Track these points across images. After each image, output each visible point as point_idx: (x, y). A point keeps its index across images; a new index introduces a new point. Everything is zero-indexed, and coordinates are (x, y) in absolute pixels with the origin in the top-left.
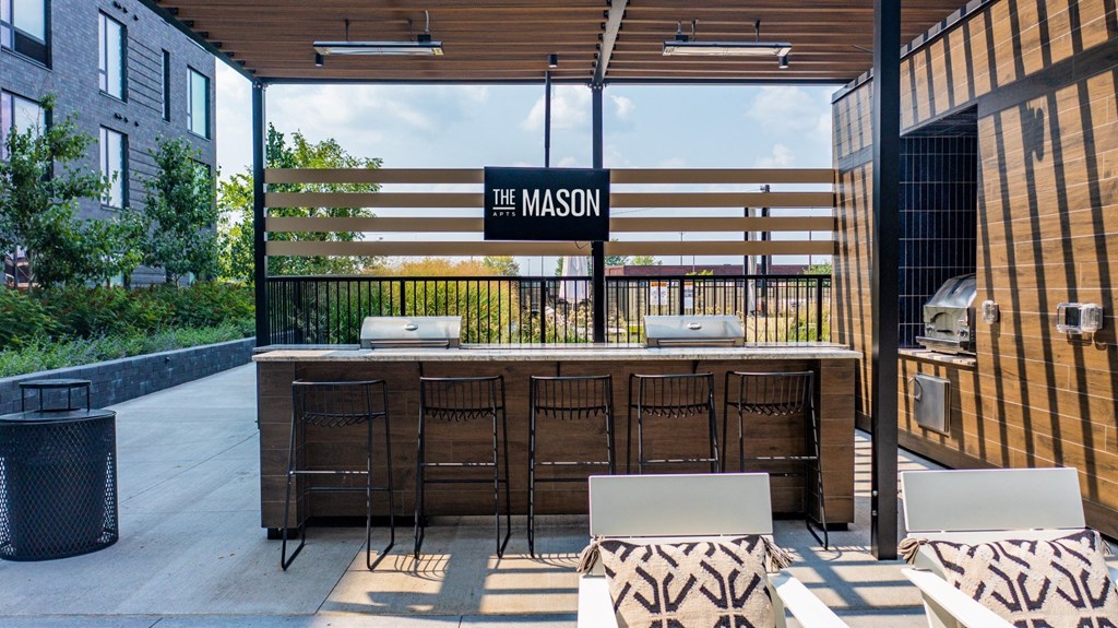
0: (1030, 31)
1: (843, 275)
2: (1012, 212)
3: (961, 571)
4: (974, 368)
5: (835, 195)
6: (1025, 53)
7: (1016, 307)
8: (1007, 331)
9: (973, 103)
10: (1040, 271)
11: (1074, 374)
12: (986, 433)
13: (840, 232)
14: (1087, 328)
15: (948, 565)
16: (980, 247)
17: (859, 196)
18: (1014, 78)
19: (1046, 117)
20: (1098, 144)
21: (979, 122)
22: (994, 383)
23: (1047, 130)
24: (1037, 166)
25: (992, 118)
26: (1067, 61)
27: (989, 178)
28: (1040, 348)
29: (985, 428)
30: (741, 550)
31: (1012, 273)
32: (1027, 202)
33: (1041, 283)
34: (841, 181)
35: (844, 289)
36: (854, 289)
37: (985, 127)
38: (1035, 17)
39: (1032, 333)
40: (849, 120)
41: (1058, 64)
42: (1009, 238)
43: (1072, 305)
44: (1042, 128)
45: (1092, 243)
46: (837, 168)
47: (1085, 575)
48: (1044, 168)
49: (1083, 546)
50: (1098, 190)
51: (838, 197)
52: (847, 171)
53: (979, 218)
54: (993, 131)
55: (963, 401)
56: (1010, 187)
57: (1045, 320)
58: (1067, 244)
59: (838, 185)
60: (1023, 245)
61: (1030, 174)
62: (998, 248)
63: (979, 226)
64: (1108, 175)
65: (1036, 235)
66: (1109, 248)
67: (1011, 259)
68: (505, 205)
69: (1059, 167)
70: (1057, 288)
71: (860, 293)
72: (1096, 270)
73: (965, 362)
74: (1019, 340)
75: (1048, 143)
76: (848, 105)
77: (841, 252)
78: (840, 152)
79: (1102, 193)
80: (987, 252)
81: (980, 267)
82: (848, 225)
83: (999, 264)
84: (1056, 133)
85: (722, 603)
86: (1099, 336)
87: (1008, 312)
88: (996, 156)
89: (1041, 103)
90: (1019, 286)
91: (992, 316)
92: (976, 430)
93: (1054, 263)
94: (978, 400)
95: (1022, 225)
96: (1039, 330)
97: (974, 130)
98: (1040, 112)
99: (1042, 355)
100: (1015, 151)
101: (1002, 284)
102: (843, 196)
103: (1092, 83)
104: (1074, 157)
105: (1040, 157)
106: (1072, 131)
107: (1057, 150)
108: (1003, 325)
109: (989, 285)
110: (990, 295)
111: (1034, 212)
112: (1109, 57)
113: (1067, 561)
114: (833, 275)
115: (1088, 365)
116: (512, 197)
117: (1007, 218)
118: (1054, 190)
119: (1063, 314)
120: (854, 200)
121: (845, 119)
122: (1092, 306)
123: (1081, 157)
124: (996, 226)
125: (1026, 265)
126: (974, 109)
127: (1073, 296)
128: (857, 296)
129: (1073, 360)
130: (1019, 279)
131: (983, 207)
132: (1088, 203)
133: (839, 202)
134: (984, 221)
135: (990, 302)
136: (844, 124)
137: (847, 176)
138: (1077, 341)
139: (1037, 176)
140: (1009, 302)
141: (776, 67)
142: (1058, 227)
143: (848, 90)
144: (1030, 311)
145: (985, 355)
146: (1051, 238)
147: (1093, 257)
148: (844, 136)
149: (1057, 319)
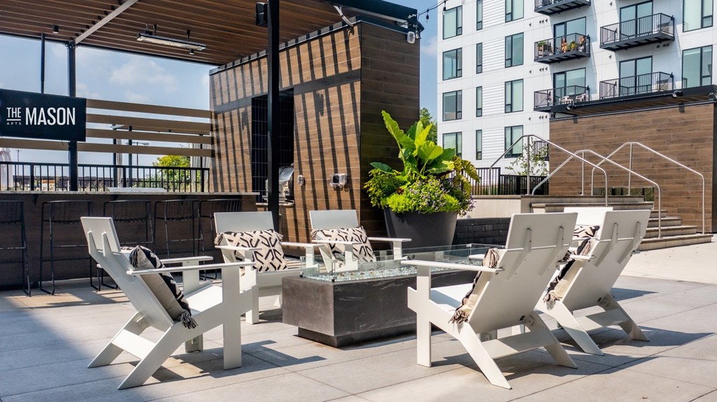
0: (317, 60)
1: (218, 168)
2: (310, 137)
3: (330, 236)
4: (294, 206)
5: (212, 125)
6: (315, 69)
7: (313, 177)
8: (308, 188)
9: (291, 87)
10: (323, 162)
11: (337, 203)
12: (300, 235)
13: (216, 145)
14: (342, 183)
15: (326, 236)
16: (295, 152)
17: (228, 125)
18: (311, 80)
19: (325, 98)
20: (345, 111)
21: (295, 97)
22: (303, 211)
23: (325, 103)
24: (321, 118)
25: (300, 96)
26: (333, 76)
27: (300, 121)
28: (323, 193)
29: (299, 232)
30: (270, 232)
31: (311, 163)
32: (317, 133)
33: (323, 167)
34: (216, 117)
35: (218, 175)
36: (225, 175)
37: (298, 100)
38: (320, 55)
39: (320, 188)
40: (221, 86)
41: (329, 77)
42: (309, 148)
43: (336, 174)
44: (323, 102)
45: (343, 150)
46: (213, 110)
47: (361, 236)
48: (324, 119)
49: (360, 229)
50: (345, 129)
51: (214, 126)
52: (219, 113)
53: (295, 139)
54: (301, 100)
55: (288, 222)
56: (309, 126)
57: (325, 182)
58: (333, 150)
59: (213, 120)
60: (315, 151)
61: (318, 121)
62: (304, 152)
63: (295, 142)
64: (348, 123)
65: (321, 146)
66: (349, 152)
67: (310, 157)
68: (14, 118)
69: (330, 119)
70: (330, 168)
71: (229, 177)
72: (345, 160)
73: (289, 204)
74: (314, 191)
75: (325, 108)
76: (220, 78)
77: (217, 156)
78: (215, 101)
79: (347, 130)
80: (299, 154)
81: (296, 161)
82: (221, 141)
83: (305, 159)
84: (328, 104)
85: (269, 246)
86: (346, 186)
87: (309, 180)
88: (303, 112)
89: (322, 92)
90: (314, 168)
91: (302, 182)
92: (295, 234)
93: (328, 158)
94: (296, 221)
95: (314, 142)
96: (323, 186)
97: (292, 99)
98: (322, 96)
99: (324, 197)
100: (311, 110)
101: (306, 168)
102: (217, 126)
103: (342, 87)
104: (336, 115)
105: (322, 115)
106: (335, 105)
107: (329, 112)
108: (306, 186)
109: (300, 168)
110: (301, 173)
111: (320, 137)
112: (348, 77)
113: (356, 232)
114: (211, 168)
115: (342, 198)
116: (19, 112)
117: (308, 139)
118: (328, 128)
119: (332, 179)
120: (225, 128)
121: (219, 85)
122: (344, 174)
123: (338, 115)
124: (303, 143)
125: (317, 159)
126: (292, 90)
127: (336, 171)
128: (227, 178)
129: (336, 197)
130: (314, 165)
131: (297, 134)
132: (341, 133)
133: (214, 129)
134: (298, 140)
135: (301, 176)
136: (217, 87)
137: (220, 116)
138: (338, 189)
139: (321, 122)
140: (309, 175)
141: (188, 53)
142: (330, 143)
143: (220, 70)
144: (318, 179)
145: (298, 200)
146: (327, 148)
147: (343, 156)
148: (218, 94)
149: (329, 181)
